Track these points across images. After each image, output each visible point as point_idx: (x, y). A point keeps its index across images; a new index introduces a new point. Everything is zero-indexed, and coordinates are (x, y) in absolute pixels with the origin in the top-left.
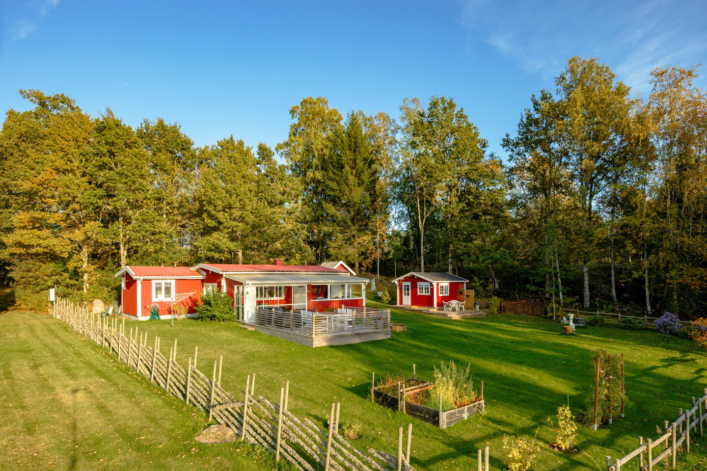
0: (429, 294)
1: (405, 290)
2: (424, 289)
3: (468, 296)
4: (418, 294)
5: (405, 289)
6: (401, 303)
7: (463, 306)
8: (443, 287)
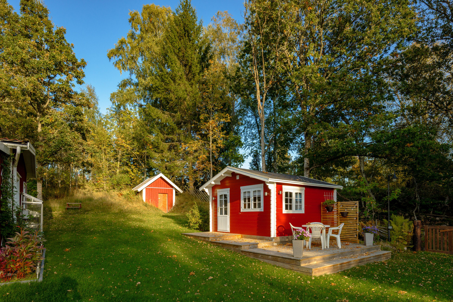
0: (262, 209)
1: (221, 205)
2: (252, 198)
3: (344, 215)
4: (243, 210)
5: (221, 201)
6: (216, 229)
7: (338, 237)
8: (291, 194)
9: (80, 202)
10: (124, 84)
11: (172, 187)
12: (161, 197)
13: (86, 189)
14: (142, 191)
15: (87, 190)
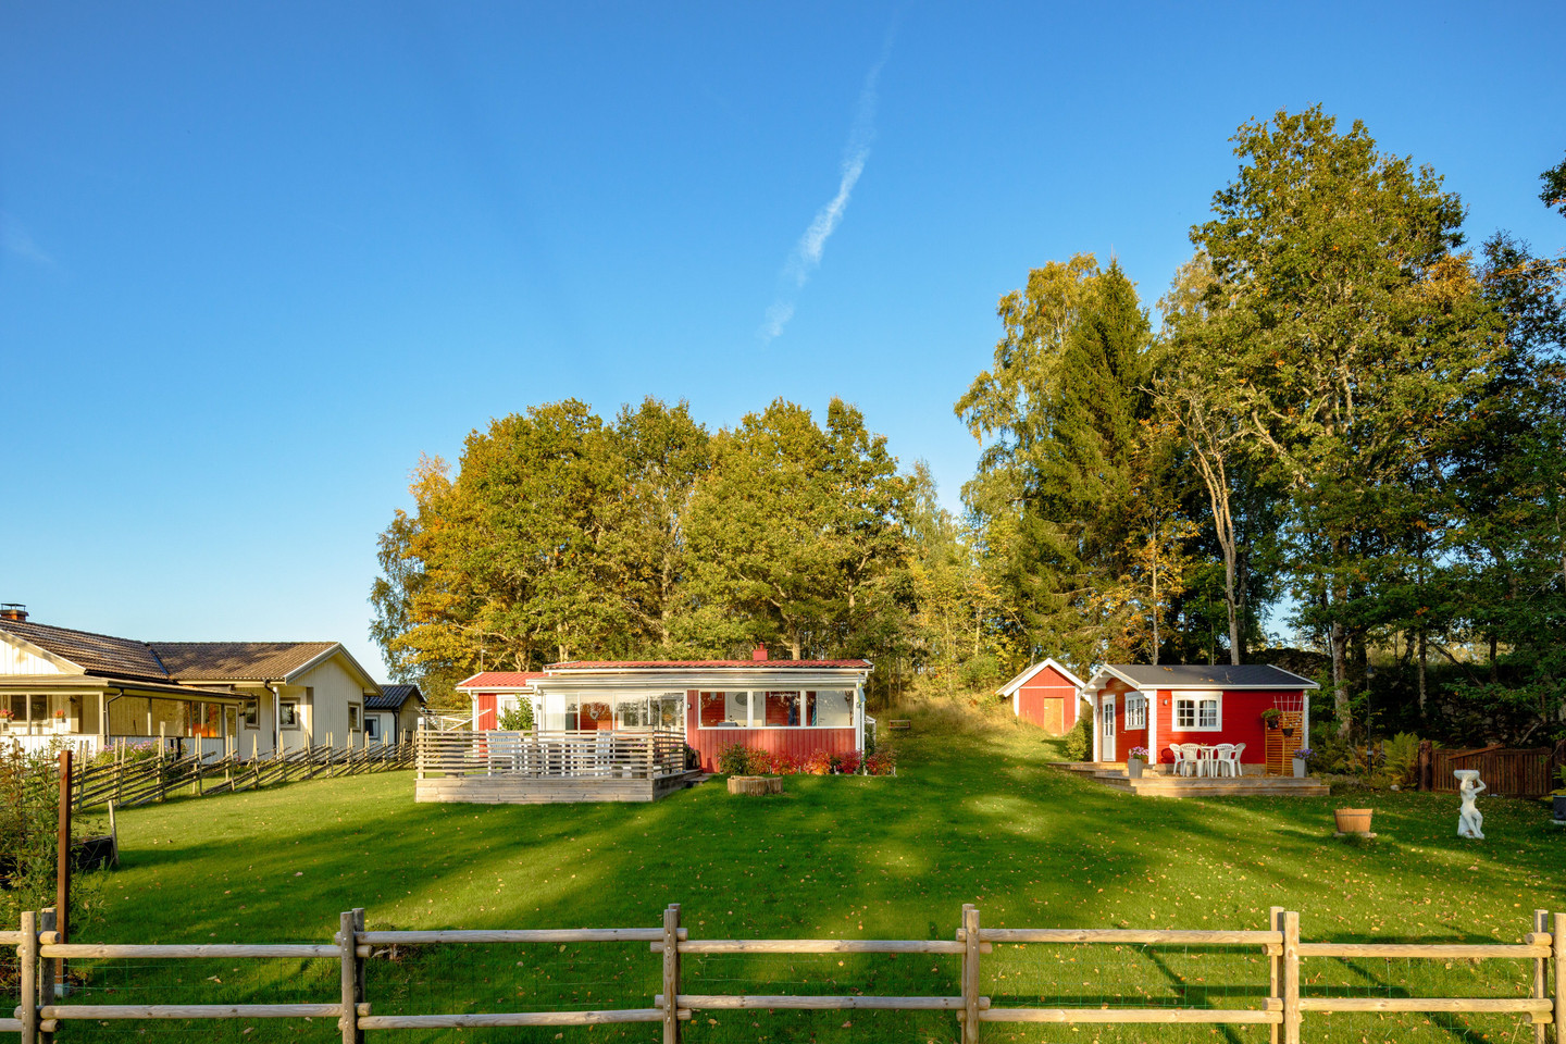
0: (1144, 726)
1: (1106, 720)
2: (1136, 711)
3: (1288, 733)
4: (1127, 728)
5: (1107, 716)
6: (1101, 756)
8: (1191, 704)
9: (909, 718)
10: (989, 460)
11: (1073, 684)
12: (1049, 704)
13: (916, 689)
14: (1012, 694)
15: (917, 693)
